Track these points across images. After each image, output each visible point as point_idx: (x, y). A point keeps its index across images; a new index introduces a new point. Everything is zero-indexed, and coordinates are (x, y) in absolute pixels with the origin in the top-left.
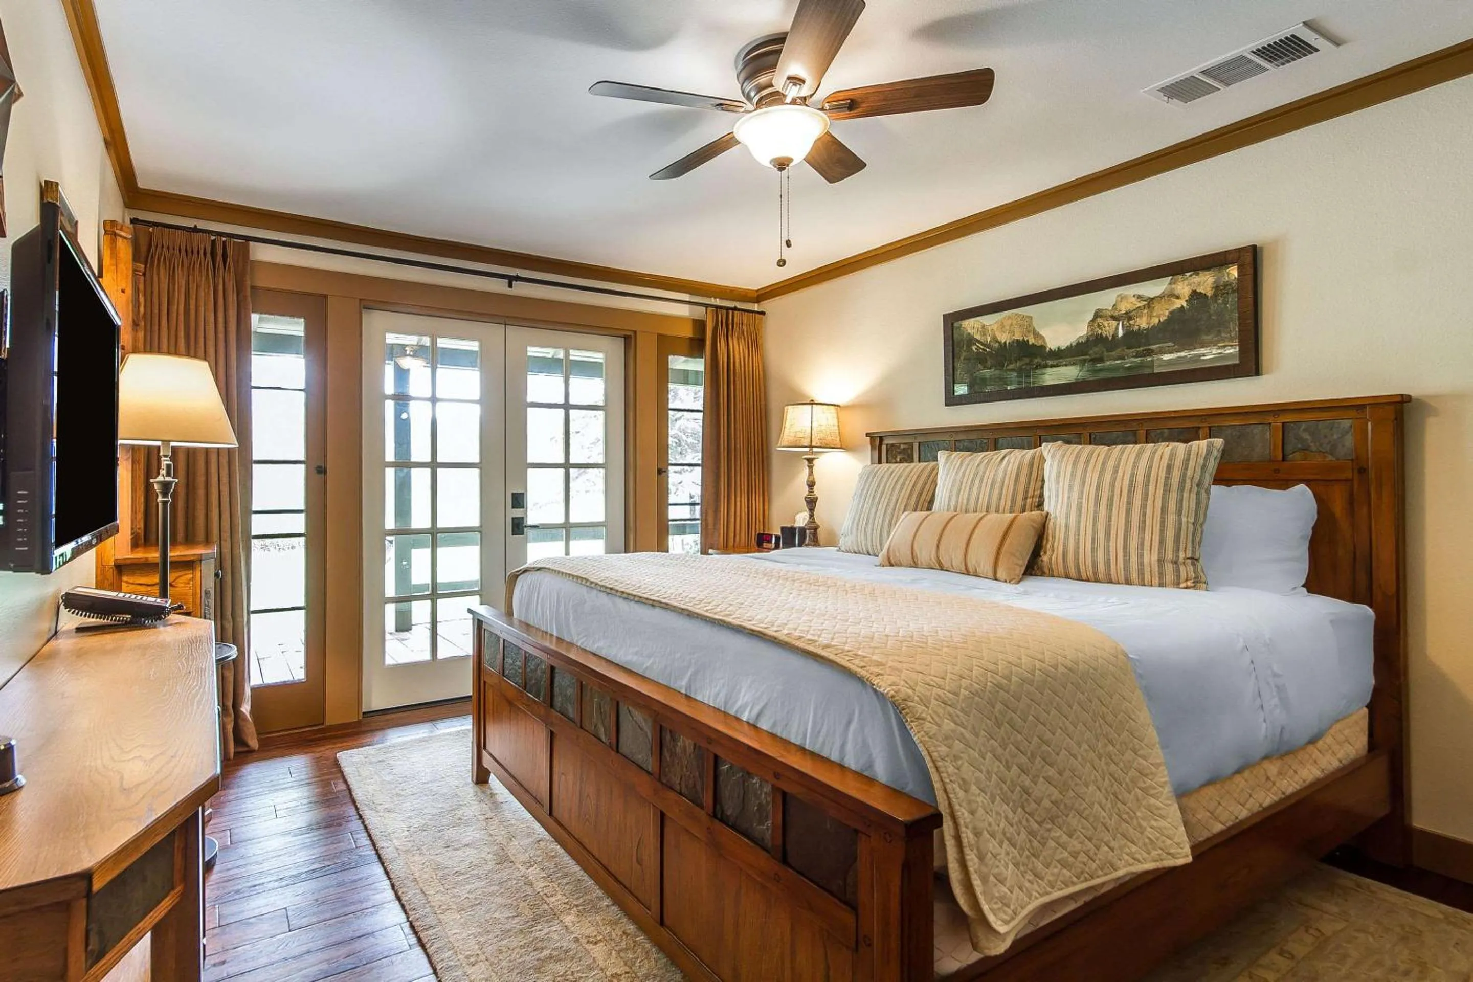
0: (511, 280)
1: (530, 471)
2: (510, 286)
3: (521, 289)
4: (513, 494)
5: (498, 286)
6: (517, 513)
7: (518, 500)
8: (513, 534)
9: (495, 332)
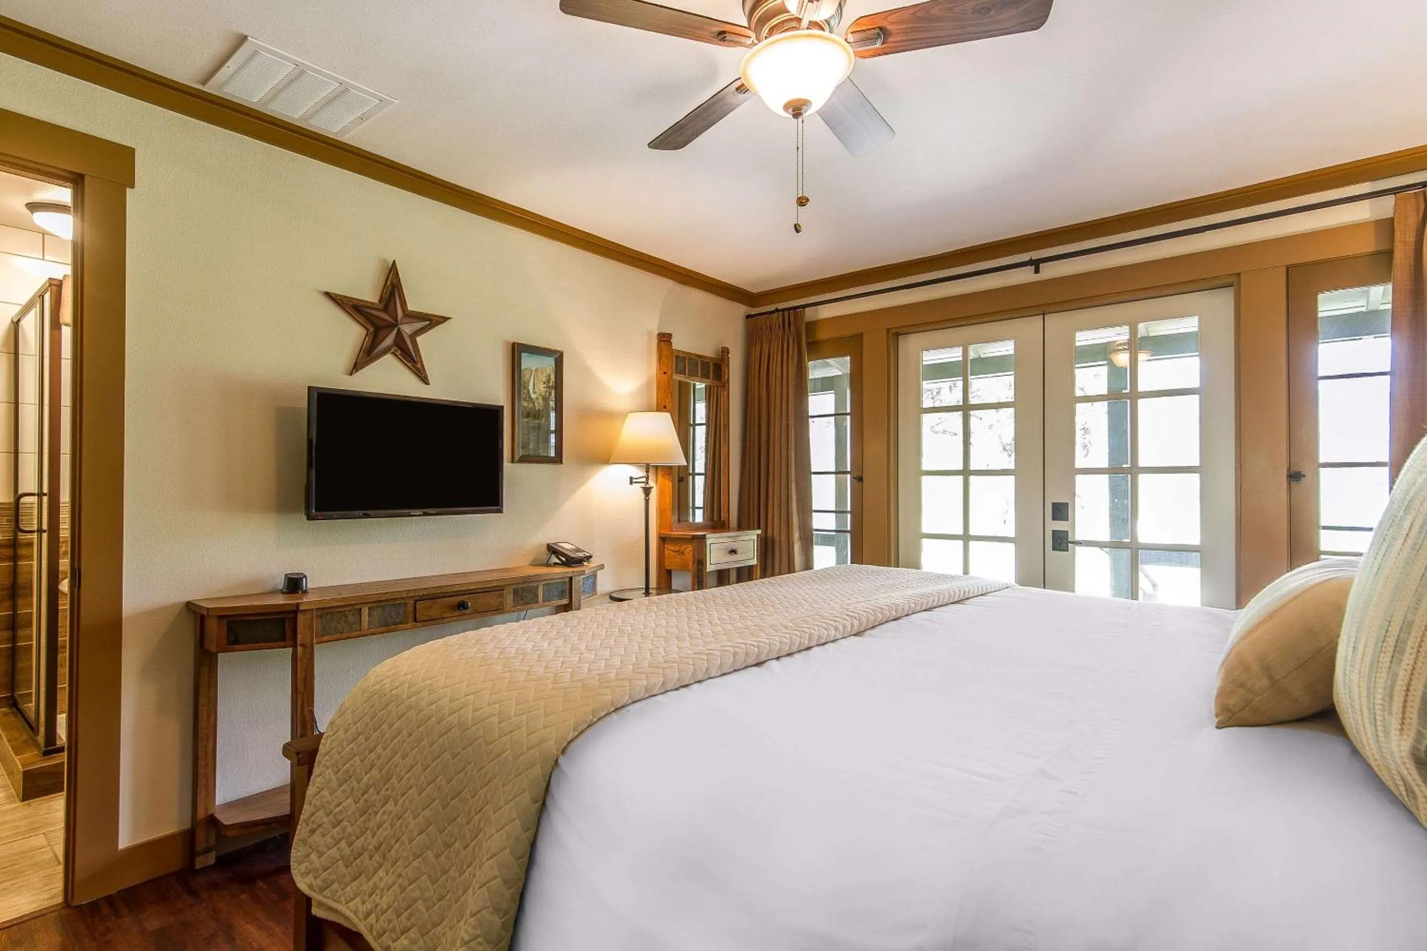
0: (1036, 264)
1: (1079, 478)
2: (1037, 271)
3: (1049, 271)
4: (1054, 504)
5: (1025, 276)
6: (1060, 526)
7: (1061, 511)
8: (1053, 550)
9: (1031, 326)
